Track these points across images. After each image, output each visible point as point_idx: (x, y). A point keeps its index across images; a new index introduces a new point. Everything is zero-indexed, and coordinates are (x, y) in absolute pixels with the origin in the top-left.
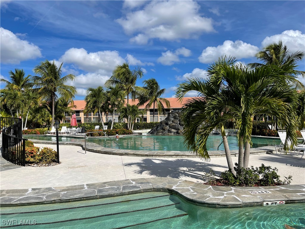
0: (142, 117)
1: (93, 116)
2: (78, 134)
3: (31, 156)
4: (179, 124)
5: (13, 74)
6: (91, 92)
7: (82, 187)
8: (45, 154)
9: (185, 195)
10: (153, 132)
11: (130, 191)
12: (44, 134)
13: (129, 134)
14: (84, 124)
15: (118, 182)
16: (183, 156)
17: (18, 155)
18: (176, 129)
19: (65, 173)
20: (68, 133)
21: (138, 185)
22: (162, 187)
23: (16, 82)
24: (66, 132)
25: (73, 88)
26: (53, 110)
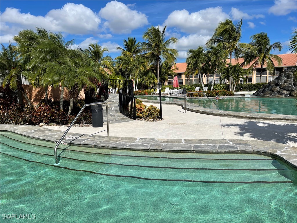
0: (247, 77)
1: (194, 77)
2: (179, 95)
3: (140, 112)
4: (294, 84)
5: (126, 42)
6: (191, 53)
7: (180, 141)
8: (151, 111)
9: (291, 162)
10: (258, 94)
11: (227, 150)
12: (151, 94)
13: (230, 95)
14: (185, 86)
15: (215, 140)
16: (294, 121)
17: (131, 110)
18: (289, 91)
19: (166, 128)
20: (171, 94)
21: (235, 146)
22: (263, 151)
23: (129, 49)
24: (169, 93)
25: (175, 52)
26: (158, 73)
